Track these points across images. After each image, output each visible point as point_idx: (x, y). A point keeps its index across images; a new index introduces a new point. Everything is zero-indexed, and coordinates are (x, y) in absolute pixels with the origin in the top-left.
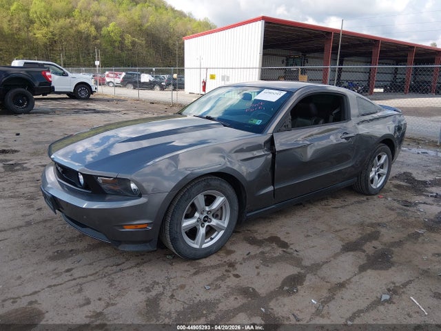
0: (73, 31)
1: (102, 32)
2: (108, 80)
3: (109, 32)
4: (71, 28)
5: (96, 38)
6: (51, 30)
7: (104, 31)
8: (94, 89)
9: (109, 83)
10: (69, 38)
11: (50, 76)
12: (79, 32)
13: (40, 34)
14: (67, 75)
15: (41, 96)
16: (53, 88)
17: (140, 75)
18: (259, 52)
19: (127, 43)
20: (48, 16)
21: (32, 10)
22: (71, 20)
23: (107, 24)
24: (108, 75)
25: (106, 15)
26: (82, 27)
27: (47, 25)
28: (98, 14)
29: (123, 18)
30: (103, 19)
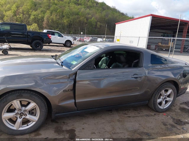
0: (77, 20)
1: (88, 21)
2: (85, 40)
3: (91, 21)
5: (86, 23)
6: (70, 20)
8: (73, 43)
11: (51, 37)
12: (80, 21)
13: (65, 21)
14: (63, 37)
15: (47, 44)
16: (51, 41)
17: (97, 39)
18: (148, 30)
19: (98, 26)
20: (70, 14)
21: (64, 12)
22: (78, 16)
23: (91, 18)
24: (85, 38)
25: (92, 14)
26: (82, 18)
27: (69, 18)
28: (89, 14)
29: (98, 15)
30: (90, 16)
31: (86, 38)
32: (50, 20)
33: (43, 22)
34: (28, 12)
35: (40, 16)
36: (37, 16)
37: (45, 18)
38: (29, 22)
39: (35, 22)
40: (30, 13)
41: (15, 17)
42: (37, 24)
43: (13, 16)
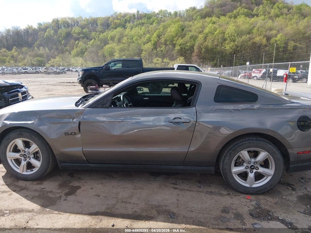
0: (250, 43)
1: (271, 42)
2: (253, 75)
3: (276, 41)
4: (249, 41)
5: (266, 46)
6: (236, 43)
7: (273, 40)
9: (254, 77)
10: (247, 47)
12: (254, 43)
13: (228, 47)
17: (277, 70)
19: (290, 48)
20: (236, 35)
21: (227, 32)
22: (250, 36)
23: (276, 36)
24: (254, 71)
25: (277, 29)
26: (257, 39)
27: (234, 41)
28: (271, 29)
29: (289, 29)
30: (274, 32)
31: (256, 71)
32: (203, 50)
33: (192, 53)
34: (171, 41)
35: (188, 44)
36: (184, 45)
37: (195, 47)
38: (173, 55)
39: (181, 55)
40: (174, 42)
41: (155, 51)
42: (183, 58)
43: (152, 50)
